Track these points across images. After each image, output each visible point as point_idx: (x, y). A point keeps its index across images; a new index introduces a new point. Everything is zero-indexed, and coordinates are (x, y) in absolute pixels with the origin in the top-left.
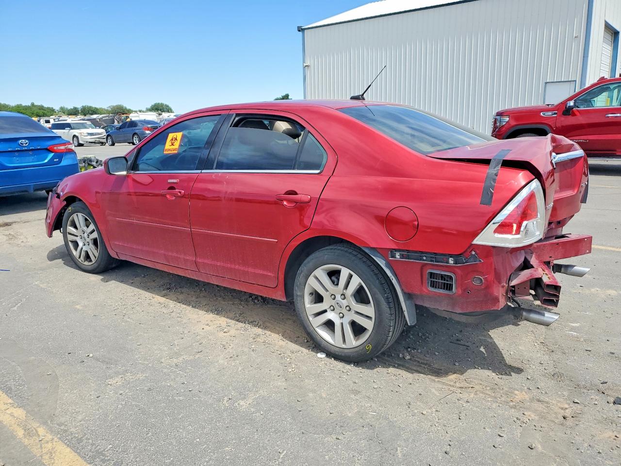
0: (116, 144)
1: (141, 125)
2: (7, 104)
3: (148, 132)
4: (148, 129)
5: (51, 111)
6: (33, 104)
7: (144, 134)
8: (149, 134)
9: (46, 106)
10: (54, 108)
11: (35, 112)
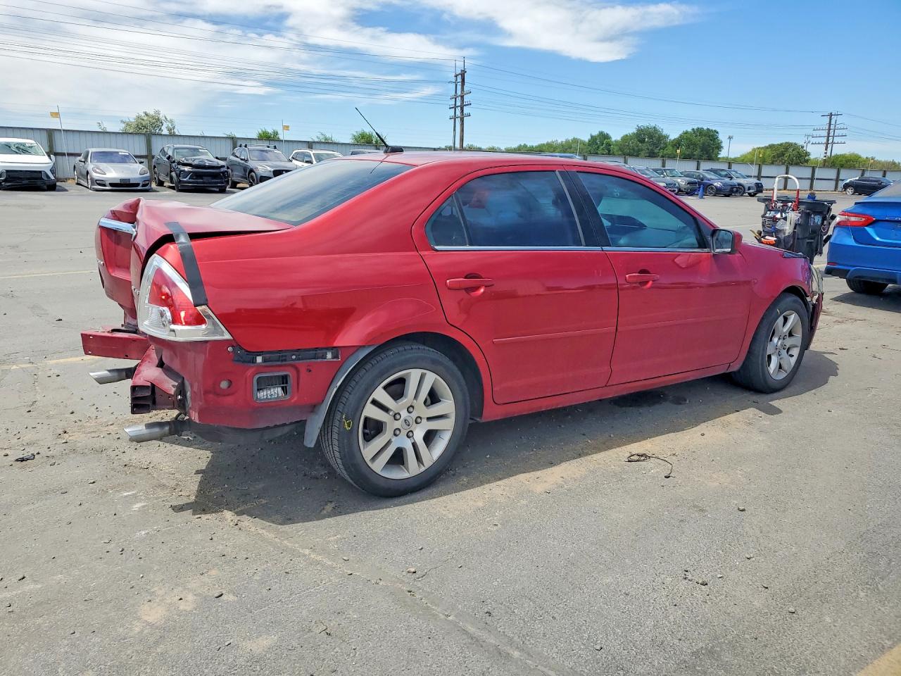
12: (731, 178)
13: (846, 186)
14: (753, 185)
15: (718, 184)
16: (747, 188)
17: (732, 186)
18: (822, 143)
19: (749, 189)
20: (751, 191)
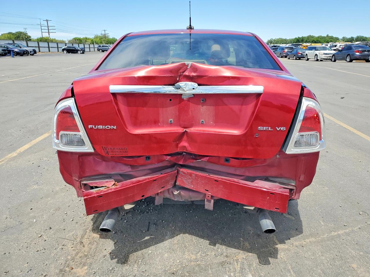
0: (337, 61)
1: (354, 49)
2: (314, 35)
3: (358, 54)
4: (358, 52)
5: (337, 40)
6: (328, 36)
7: (355, 55)
8: (358, 55)
9: (334, 36)
10: (339, 38)
11: (326, 40)
12: (21, 47)
13: (63, 50)
14: (32, 50)
15: (16, 50)
16: (30, 52)
17: (24, 51)
18: (46, 32)
19: (31, 52)
20: (32, 53)
